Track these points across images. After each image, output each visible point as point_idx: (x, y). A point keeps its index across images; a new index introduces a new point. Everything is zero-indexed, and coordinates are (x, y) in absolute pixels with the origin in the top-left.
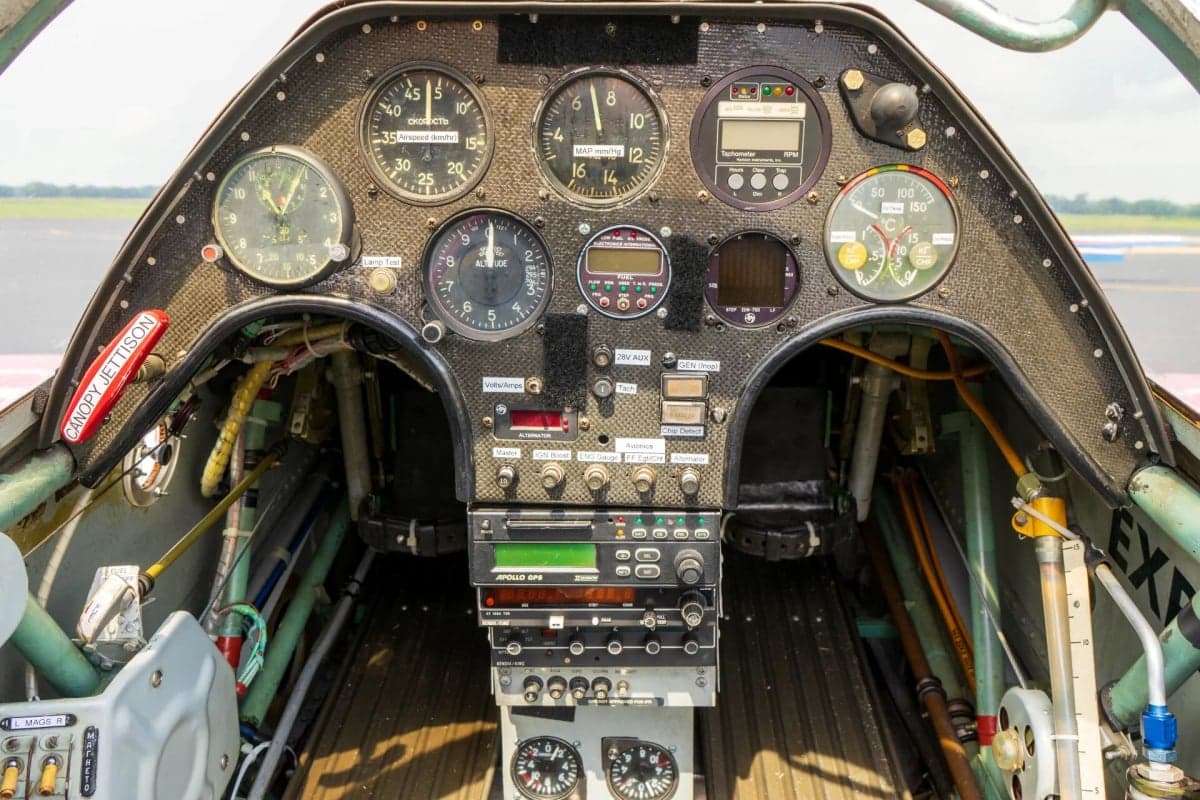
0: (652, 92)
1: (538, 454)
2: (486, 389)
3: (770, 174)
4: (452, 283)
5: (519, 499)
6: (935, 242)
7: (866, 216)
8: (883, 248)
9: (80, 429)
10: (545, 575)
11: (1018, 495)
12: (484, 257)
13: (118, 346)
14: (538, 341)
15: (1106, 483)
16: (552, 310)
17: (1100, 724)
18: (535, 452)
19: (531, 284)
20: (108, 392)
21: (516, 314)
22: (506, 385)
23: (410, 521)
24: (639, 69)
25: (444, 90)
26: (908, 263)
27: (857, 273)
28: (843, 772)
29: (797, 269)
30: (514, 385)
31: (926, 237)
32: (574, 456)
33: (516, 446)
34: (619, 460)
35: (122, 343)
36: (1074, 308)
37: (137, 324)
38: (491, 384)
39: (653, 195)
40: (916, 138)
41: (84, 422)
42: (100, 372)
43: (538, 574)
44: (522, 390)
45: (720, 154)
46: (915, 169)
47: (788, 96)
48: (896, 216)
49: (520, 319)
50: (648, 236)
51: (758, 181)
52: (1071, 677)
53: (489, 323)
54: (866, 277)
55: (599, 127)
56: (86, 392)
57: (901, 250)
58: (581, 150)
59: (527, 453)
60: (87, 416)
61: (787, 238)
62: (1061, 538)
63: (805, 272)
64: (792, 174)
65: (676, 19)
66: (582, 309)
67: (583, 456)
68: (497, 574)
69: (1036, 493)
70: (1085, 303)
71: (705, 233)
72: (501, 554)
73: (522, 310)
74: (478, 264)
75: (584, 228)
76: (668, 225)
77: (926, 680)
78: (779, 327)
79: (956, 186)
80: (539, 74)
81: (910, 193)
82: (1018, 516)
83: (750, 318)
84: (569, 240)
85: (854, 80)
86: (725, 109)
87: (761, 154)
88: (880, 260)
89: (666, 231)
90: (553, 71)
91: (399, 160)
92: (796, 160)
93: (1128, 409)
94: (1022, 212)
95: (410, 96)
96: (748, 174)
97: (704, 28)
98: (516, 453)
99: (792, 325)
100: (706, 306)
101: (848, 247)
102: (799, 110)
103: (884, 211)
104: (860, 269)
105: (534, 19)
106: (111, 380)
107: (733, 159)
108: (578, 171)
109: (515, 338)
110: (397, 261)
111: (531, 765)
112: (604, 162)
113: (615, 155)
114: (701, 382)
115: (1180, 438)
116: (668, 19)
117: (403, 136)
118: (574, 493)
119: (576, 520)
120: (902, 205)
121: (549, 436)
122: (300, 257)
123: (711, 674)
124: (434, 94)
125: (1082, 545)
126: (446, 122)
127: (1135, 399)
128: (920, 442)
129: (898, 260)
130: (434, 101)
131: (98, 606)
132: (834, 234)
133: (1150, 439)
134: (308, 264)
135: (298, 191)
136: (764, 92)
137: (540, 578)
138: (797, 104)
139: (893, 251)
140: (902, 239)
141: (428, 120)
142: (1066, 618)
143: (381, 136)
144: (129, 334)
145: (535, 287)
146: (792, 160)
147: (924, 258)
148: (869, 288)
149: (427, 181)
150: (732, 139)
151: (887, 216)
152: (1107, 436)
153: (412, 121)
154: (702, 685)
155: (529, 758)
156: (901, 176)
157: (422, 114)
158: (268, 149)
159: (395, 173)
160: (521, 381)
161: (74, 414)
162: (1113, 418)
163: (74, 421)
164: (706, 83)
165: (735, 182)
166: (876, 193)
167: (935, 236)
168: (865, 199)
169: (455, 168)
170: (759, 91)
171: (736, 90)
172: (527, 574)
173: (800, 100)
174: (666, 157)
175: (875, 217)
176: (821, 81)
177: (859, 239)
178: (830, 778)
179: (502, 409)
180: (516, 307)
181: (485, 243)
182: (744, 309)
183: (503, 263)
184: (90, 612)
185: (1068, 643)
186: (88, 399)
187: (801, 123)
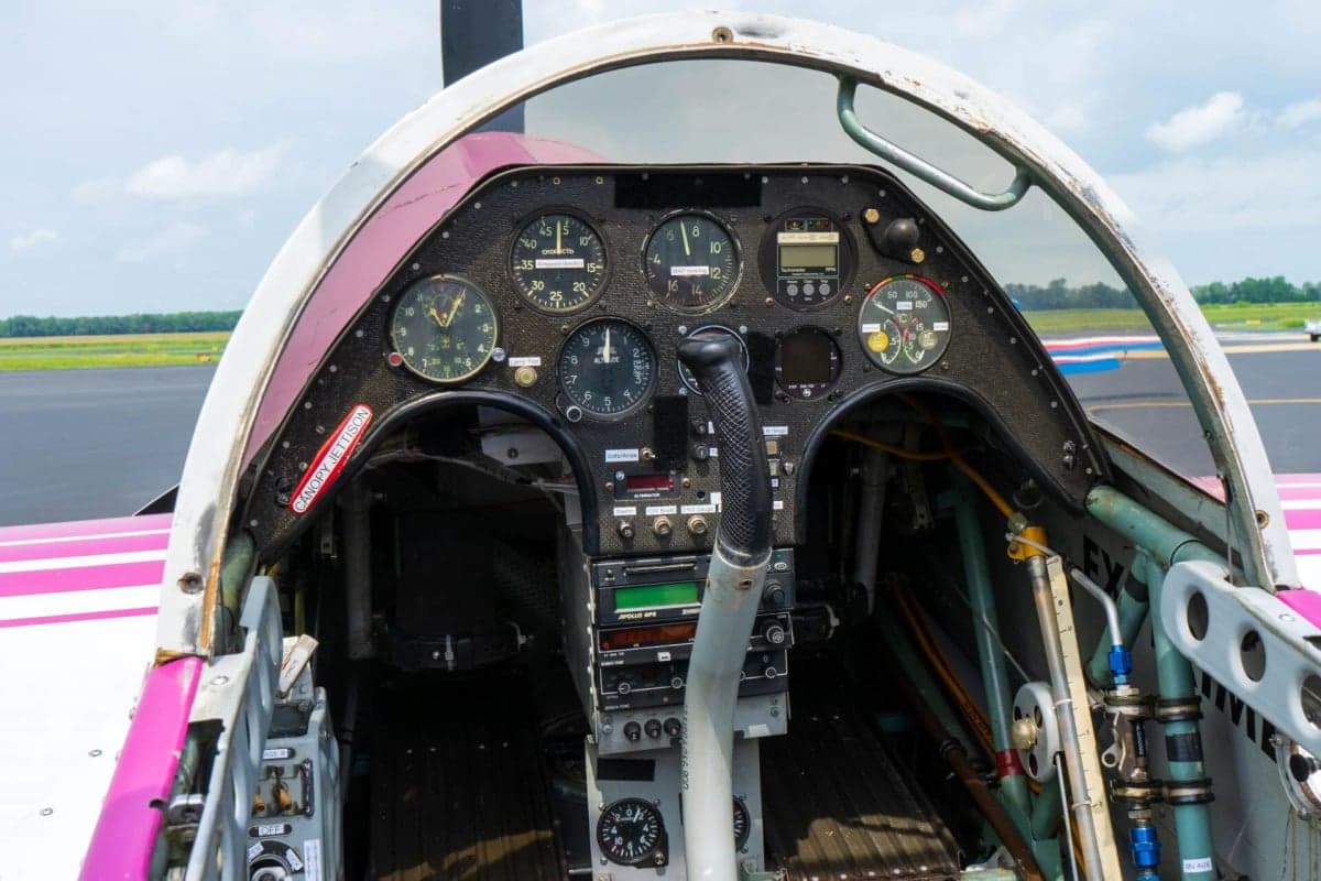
0: (729, 227)
1: (650, 511)
2: (608, 460)
3: (817, 284)
4: (575, 377)
5: (635, 549)
6: (935, 329)
7: (885, 312)
8: (899, 336)
9: (309, 502)
10: (658, 611)
11: (1009, 532)
12: (602, 355)
13: (343, 433)
14: (649, 420)
15: (1069, 500)
16: (658, 394)
17: (1087, 690)
18: (648, 509)
19: (638, 375)
20: (335, 470)
21: (626, 399)
22: (624, 456)
23: (445, 637)
24: (719, 211)
25: (571, 228)
26: (918, 347)
27: (882, 355)
28: (884, 822)
29: (839, 354)
30: (630, 455)
31: (929, 326)
32: (679, 510)
33: (631, 505)
34: (714, 511)
35: (346, 430)
36: (1034, 373)
37: (356, 415)
38: (613, 456)
39: (733, 302)
40: (918, 255)
41: (314, 495)
42: (329, 453)
43: (652, 611)
44: (637, 459)
45: (780, 270)
46: (918, 278)
47: (826, 229)
48: (906, 311)
49: (631, 404)
50: (729, 333)
51: (809, 290)
52: (1061, 657)
53: (606, 407)
54: (888, 358)
55: (688, 253)
56: (318, 470)
57: (912, 337)
58: (676, 271)
59: (641, 510)
60: (317, 491)
61: (832, 331)
62: (1045, 557)
63: (846, 356)
64: (832, 283)
65: (747, 176)
66: (682, 391)
67: (686, 510)
68: (619, 614)
69: (1022, 526)
70: (1041, 367)
71: (771, 330)
72: (621, 597)
73: (632, 396)
74: (596, 361)
75: (682, 329)
76: (745, 324)
77: (945, 742)
78: (830, 398)
79: (947, 289)
80: (645, 215)
81: (915, 294)
82: (1012, 547)
83: (807, 393)
84: (671, 338)
85: (872, 215)
86: (783, 238)
87: (809, 270)
88: (897, 344)
89: (743, 329)
90: (655, 213)
91: (535, 282)
92: (835, 273)
93: (1078, 443)
94: (994, 306)
95: (544, 233)
96: (800, 284)
97: (765, 180)
98: (632, 511)
99: (839, 396)
100: (775, 385)
101: (875, 336)
102: (834, 237)
103: (898, 308)
104: (884, 352)
105: (645, 177)
106: (338, 460)
107: (789, 274)
108: (672, 286)
109: (631, 418)
110: (536, 361)
111: (614, 831)
112: (693, 278)
113: (702, 273)
114: (775, 443)
115: (1114, 461)
116: (742, 176)
117: (541, 264)
118: (680, 540)
119: (680, 562)
120: (910, 303)
121: (658, 495)
122: (458, 360)
123: (782, 704)
124: (562, 231)
125: (1059, 558)
126: (571, 251)
127: (1082, 435)
128: (922, 519)
129: (910, 344)
130: (563, 237)
131: (295, 661)
132: (865, 326)
133: (1096, 465)
134: (465, 366)
135: (459, 308)
136: (810, 226)
137: (654, 614)
138: (832, 233)
139: (907, 338)
140: (912, 329)
141: (559, 251)
142: (1054, 615)
143: (521, 264)
144: (350, 423)
145: (641, 377)
146: (831, 273)
147: (929, 341)
148: (891, 365)
149: (557, 297)
150: (787, 260)
151: (901, 312)
152: (1066, 465)
153: (546, 252)
154: (775, 714)
155: (613, 823)
156: (908, 280)
157: (555, 247)
158: (439, 277)
159: (531, 292)
160: (636, 451)
161: (306, 489)
162: (1069, 452)
163: (304, 495)
164: (768, 220)
165: (792, 290)
166: (892, 295)
167: (936, 324)
168: (884, 300)
169: (579, 286)
170: (806, 225)
171: (790, 223)
172: (643, 612)
173: (835, 230)
174: (741, 274)
175: (891, 312)
176: (849, 218)
177: (882, 330)
178: (874, 828)
179: (621, 475)
180: (627, 394)
181: (603, 344)
182: (802, 386)
183: (616, 359)
184: (288, 667)
185: (1057, 633)
186: (319, 475)
187: (836, 247)
